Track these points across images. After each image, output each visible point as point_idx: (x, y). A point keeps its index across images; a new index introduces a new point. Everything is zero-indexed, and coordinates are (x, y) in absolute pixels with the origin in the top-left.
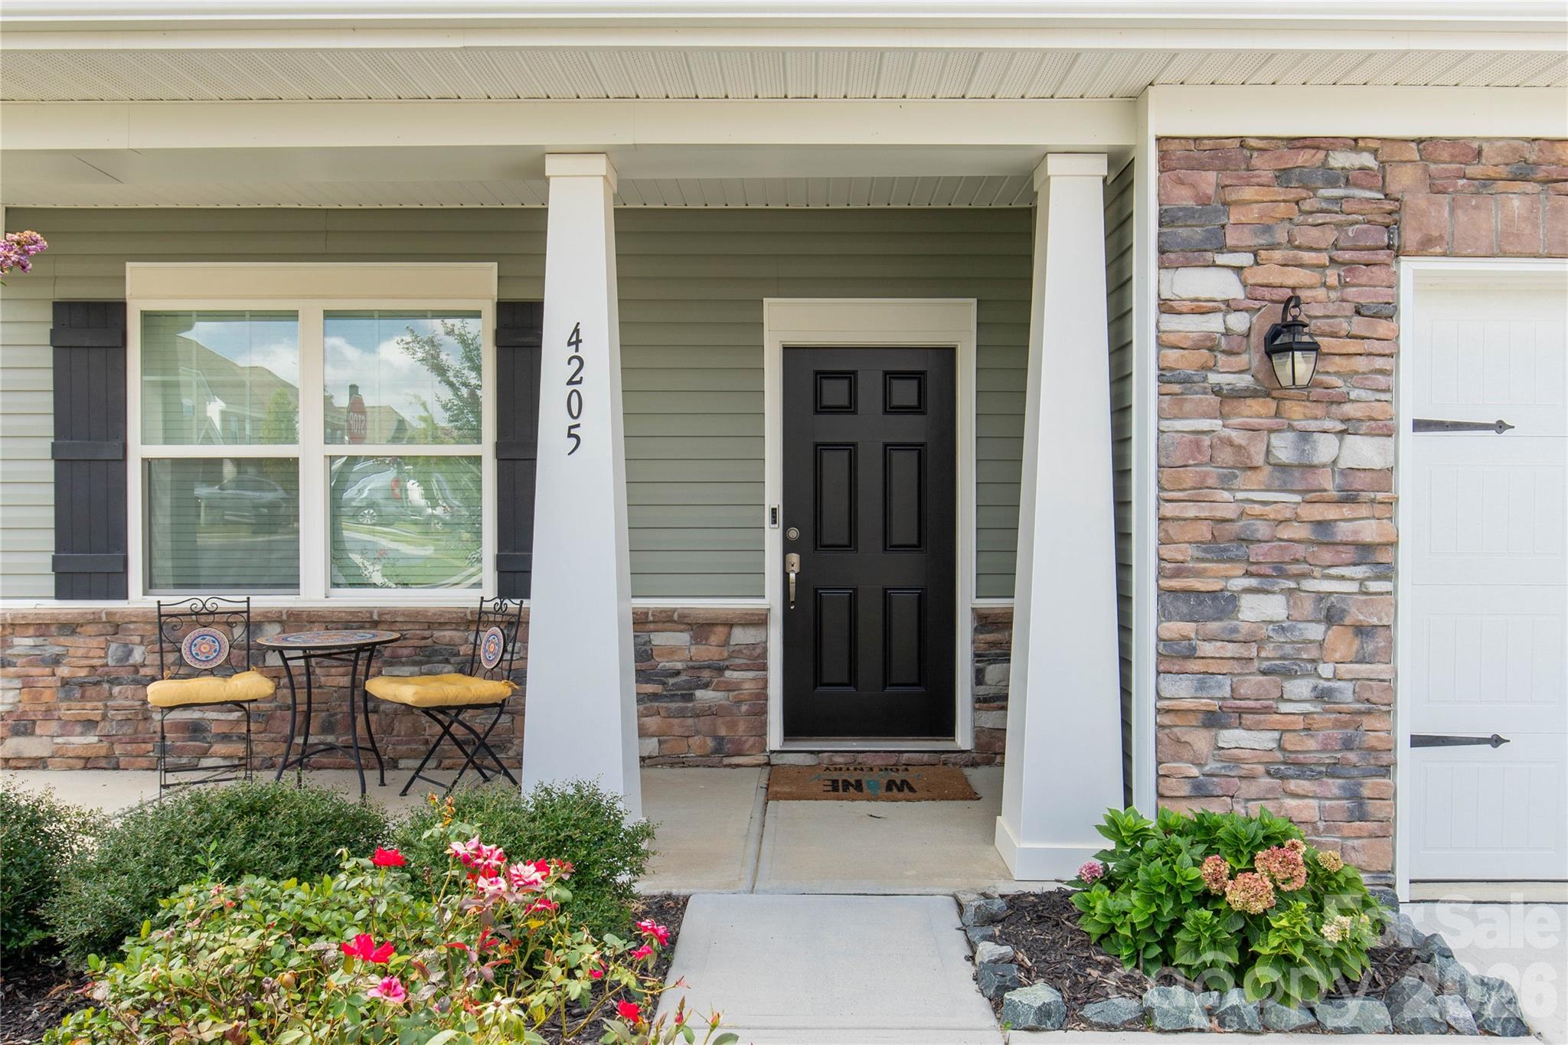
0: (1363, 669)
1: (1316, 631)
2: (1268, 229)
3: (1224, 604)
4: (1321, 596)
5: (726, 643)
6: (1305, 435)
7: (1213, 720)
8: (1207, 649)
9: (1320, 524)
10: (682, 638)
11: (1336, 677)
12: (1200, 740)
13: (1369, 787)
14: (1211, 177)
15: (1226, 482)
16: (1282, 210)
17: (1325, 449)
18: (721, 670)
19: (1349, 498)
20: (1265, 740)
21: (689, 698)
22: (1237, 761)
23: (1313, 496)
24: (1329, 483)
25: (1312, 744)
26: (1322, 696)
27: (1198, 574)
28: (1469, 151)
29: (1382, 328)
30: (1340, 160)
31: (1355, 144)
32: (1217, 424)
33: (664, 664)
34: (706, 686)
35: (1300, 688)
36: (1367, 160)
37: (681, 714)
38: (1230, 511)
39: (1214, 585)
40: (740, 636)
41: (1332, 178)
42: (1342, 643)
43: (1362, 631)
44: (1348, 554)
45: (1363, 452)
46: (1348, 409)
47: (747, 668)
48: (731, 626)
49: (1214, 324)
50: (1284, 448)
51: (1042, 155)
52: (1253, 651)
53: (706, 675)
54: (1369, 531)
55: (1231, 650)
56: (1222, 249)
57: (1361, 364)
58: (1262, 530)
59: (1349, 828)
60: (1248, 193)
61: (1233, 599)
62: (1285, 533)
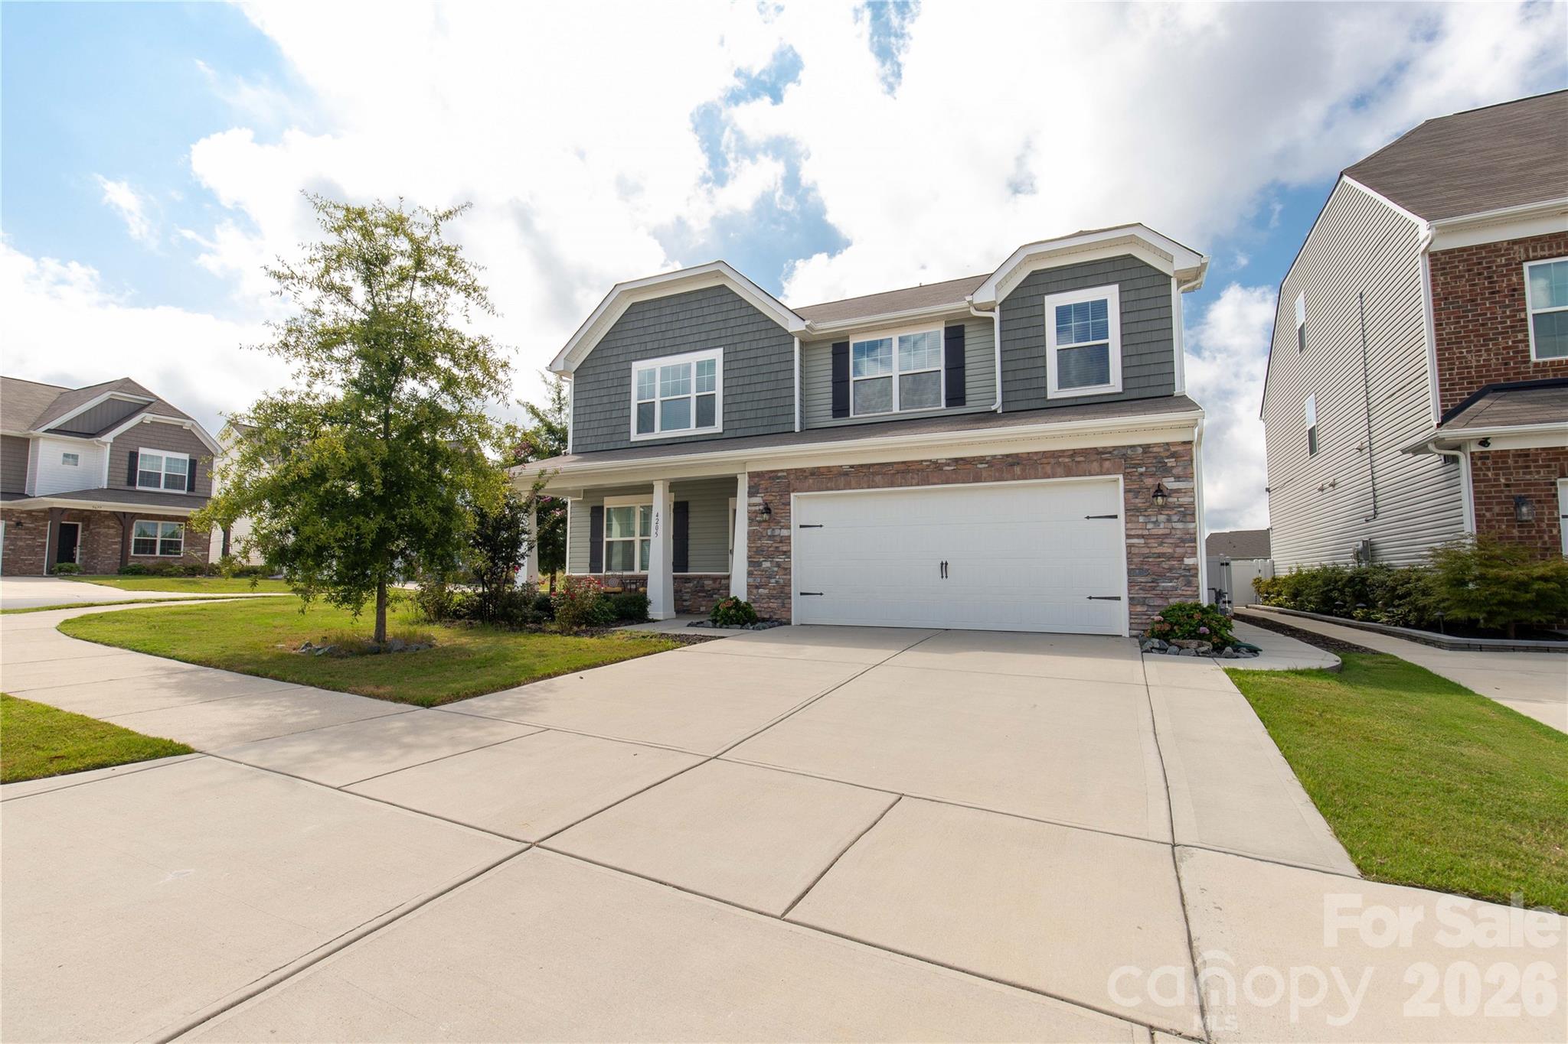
0: (785, 577)
1: (776, 569)
2: (767, 489)
3: (759, 564)
4: (777, 562)
5: (720, 583)
6: (773, 529)
7: (757, 587)
8: (755, 573)
9: (777, 547)
10: (711, 582)
11: (779, 578)
12: (755, 591)
13: (786, 601)
14: (757, 479)
15: (759, 539)
16: (769, 485)
17: (777, 532)
18: (719, 590)
19: (781, 542)
20: (766, 591)
21: (712, 597)
22: (761, 595)
23: (775, 541)
24: (778, 539)
25: (775, 592)
26: (777, 582)
27: (754, 558)
28: (802, 470)
29: (788, 507)
30: (780, 474)
31: (782, 471)
32: (758, 528)
33: (706, 588)
34: (715, 594)
35: (773, 581)
36: (785, 474)
37: (710, 601)
38: (759, 545)
39: (757, 560)
40: (723, 582)
41: (779, 478)
42: (781, 572)
43: (786, 569)
44: (782, 553)
45: (784, 532)
46: (782, 524)
47: (725, 590)
48: (721, 579)
49: (757, 508)
50: (769, 532)
51: (736, 474)
52: (764, 573)
53: (716, 591)
54: (785, 549)
55: (759, 573)
56: (758, 493)
57: (783, 514)
58: (766, 548)
59: (782, 610)
60: (763, 482)
61: (761, 562)
62: (770, 549)
